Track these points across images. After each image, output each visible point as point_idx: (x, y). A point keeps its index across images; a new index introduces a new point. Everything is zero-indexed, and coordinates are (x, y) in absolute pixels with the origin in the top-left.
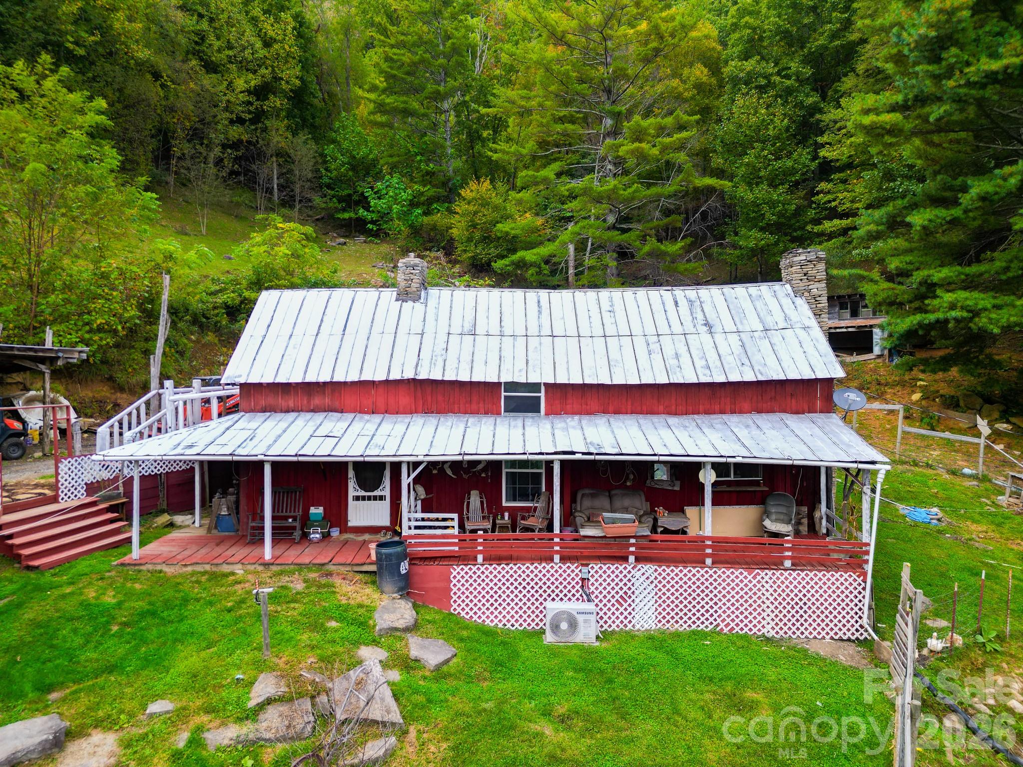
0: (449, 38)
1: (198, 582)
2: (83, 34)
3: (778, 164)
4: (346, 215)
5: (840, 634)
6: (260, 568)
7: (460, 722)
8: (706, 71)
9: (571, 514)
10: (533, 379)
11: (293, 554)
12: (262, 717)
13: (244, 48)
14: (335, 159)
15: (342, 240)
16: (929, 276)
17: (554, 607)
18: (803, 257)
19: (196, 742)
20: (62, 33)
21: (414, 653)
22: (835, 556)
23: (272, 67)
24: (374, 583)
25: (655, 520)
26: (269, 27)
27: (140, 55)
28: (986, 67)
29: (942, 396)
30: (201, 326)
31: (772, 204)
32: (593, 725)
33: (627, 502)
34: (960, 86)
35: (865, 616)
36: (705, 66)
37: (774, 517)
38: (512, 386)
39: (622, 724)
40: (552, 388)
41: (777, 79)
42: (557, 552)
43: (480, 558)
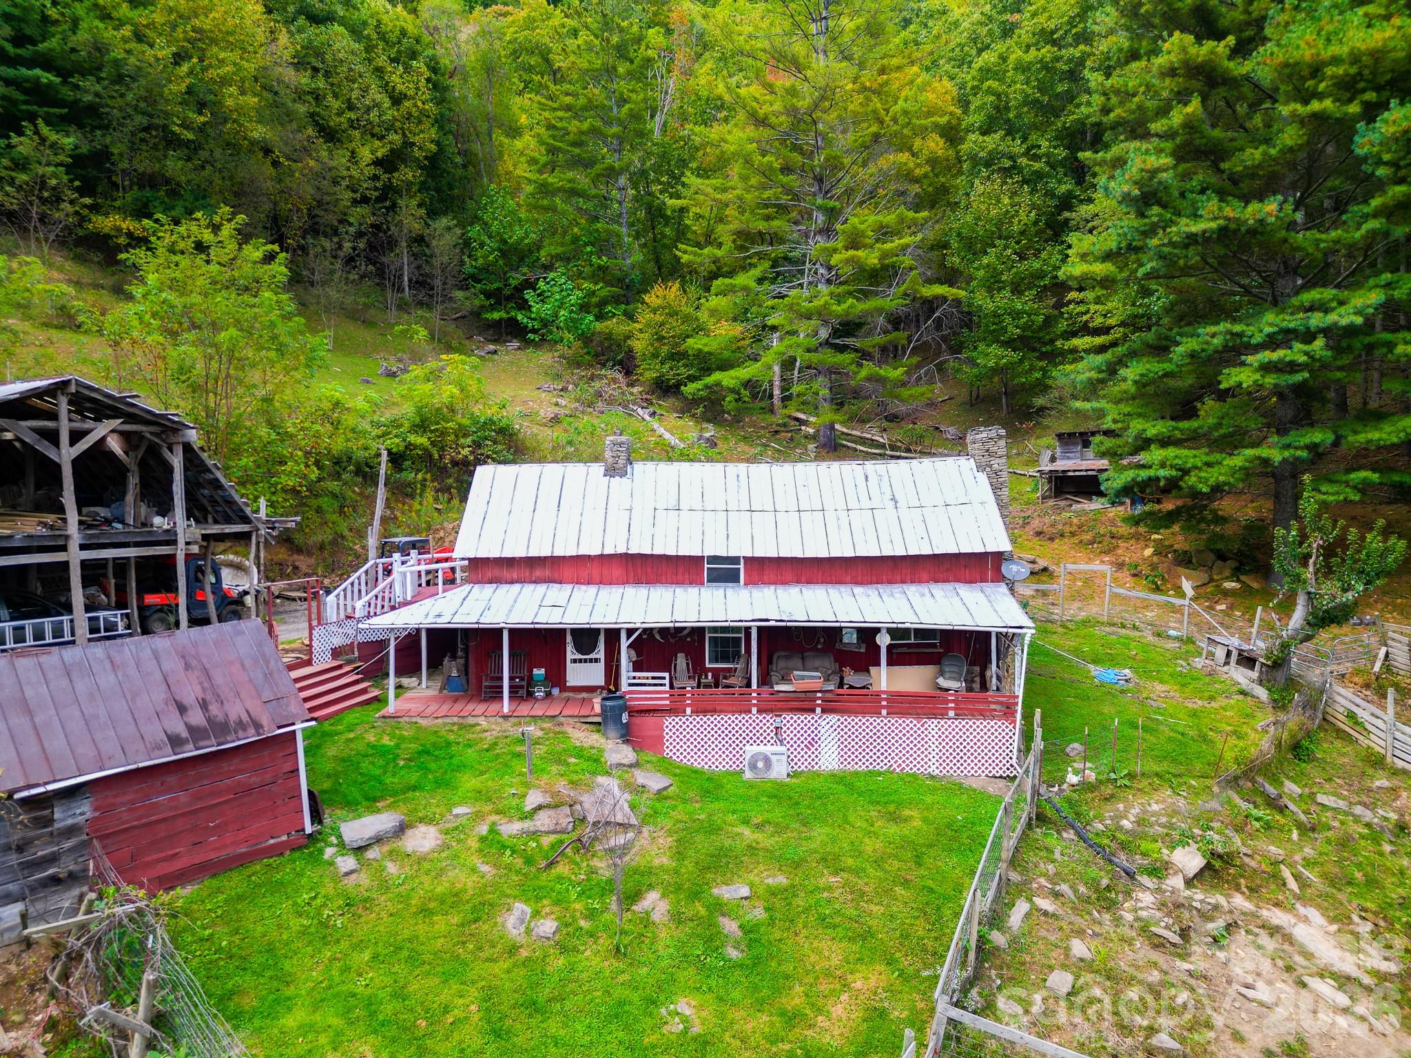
0: (625, 101)
1: (452, 731)
2: (191, 115)
3: (1023, 266)
4: (496, 315)
5: (994, 772)
6: (501, 720)
7: (680, 825)
8: (941, 142)
9: (768, 674)
10: (733, 553)
11: (524, 709)
12: (536, 817)
13: (368, 110)
14: (482, 245)
15: (492, 347)
16: (1144, 430)
17: (751, 750)
18: (984, 435)
19: (493, 830)
20: (167, 115)
21: (640, 781)
22: (993, 707)
23: (402, 129)
24: (599, 731)
25: (842, 678)
26: (398, 80)
27: (255, 135)
28: (1187, 229)
29: (1175, 551)
30: (365, 476)
31: (1016, 315)
32: (780, 829)
33: (817, 663)
34: (1163, 245)
35: (1014, 757)
36: (941, 136)
37: (947, 675)
38: (714, 559)
39: (804, 829)
40: (751, 561)
41: (1023, 161)
42: (754, 705)
43: (688, 710)
